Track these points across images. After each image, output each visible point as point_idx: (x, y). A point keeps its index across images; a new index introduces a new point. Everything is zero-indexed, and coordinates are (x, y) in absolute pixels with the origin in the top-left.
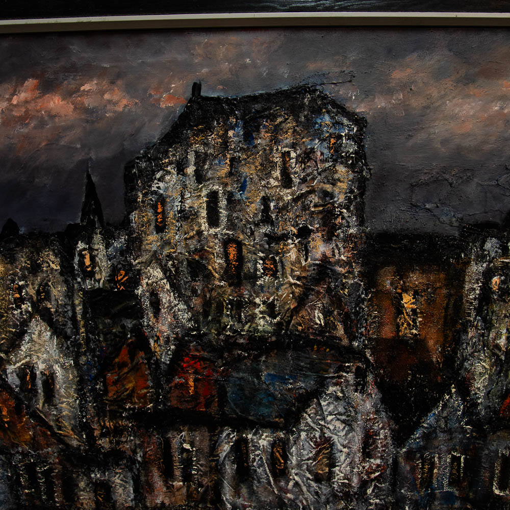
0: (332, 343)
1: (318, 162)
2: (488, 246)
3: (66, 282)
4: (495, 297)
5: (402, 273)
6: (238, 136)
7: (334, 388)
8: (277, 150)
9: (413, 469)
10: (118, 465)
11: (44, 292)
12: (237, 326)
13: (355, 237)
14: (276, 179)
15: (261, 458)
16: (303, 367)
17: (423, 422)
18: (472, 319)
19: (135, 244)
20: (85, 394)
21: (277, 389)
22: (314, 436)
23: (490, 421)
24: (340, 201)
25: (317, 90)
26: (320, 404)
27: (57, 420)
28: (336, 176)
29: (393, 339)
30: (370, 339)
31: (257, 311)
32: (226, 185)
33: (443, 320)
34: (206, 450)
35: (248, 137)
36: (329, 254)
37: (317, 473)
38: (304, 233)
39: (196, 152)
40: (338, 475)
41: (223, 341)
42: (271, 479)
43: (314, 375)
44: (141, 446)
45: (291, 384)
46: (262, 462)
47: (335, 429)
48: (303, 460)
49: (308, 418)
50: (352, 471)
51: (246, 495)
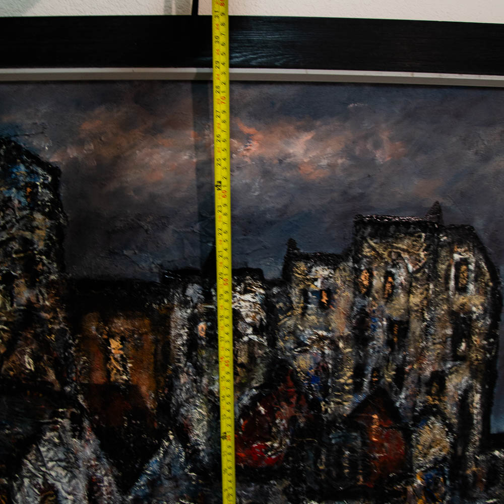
0: (45, 388)
1: (16, 210)
2: (190, 291)
4: (204, 343)
5: (105, 319)
7: (52, 434)
13: (57, 283)
16: (18, 412)
17: (146, 469)
18: (182, 365)
22: (38, 483)
24: (40, 248)
25: (11, 141)
26: (39, 450)
28: (35, 224)
29: (105, 385)
30: (81, 385)
33: (153, 365)
36: (33, 299)
38: (8, 279)
43: (30, 421)
45: (8, 429)
47: (57, 476)
49: (29, 464)
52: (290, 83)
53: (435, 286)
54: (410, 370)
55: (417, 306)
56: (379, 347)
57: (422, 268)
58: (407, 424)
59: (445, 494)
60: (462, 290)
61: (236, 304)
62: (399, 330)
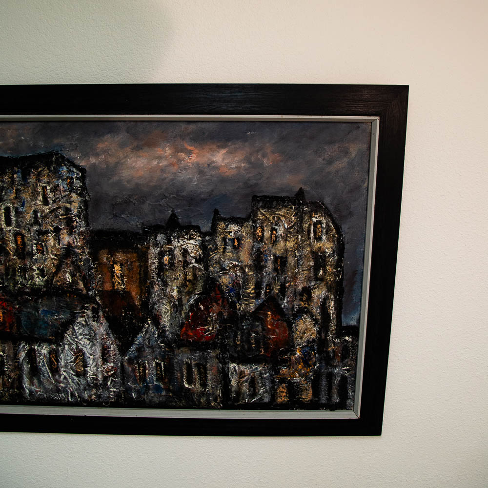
0: (77, 293)
1: (62, 192)
2: (159, 238)
4: (167, 268)
5: (112, 253)
6: (19, 178)
7: (81, 319)
8: (40, 185)
9: (134, 370)
12: (24, 282)
13: (84, 233)
14: (40, 201)
15: (43, 361)
16: (62, 306)
17: (135, 341)
18: (155, 280)
21: (49, 319)
22: (73, 348)
23: (175, 341)
24: (75, 213)
25: (59, 154)
26: (74, 328)
28: (72, 199)
29: (111, 291)
30: (98, 291)
31: (34, 273)
32: (14, 203)
33: (139, 280)
34: (12, 356)
35: (25, 178)
36: (71, 242)
37: (77, 371)
38: (57, 230)
40: (89, 372)
41: (17, 290)
42: (50, 374)
43: (69, 311)
45: (56, 316)
46: (44, 363)
47: (84, 344)
48: (68, 363)
49: (68, 337)
50: (97, 370)
51: (37, 384)
52: (214, 121)
53: (302, 236)
54: (289, 286)
55: (292, 248)
56: (270, 272)
57: (293, 226)
58: (289, 318)
59: (315, 362)
60: (318, 239)
61: (185, 246)
62: (281, 262)
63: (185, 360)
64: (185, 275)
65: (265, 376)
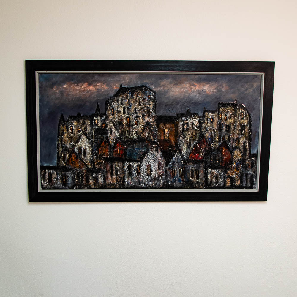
0: (150, 141)
1: (146, 101)
2: (183, 118)
3: (91, 127)
4: (186, 130)
5: (165, 124)
6: (130, 95)
7: (151, 151)
8: (138, 98)
9: (170, 172)
10: (100, 172)
11: (86, 129)
12: (129, 137)
13: (154, 116)
14: (138, 104)
16: (144, 146)
17: (172, 160)
18: (181, 135)
19: (107, 118)
20: (93, 153)
21: (138, 151)
22: (147, 164)
23: (187, 160)
24: (151, 109)
25: (146, 86)
26: (148, 155)
27: (86, 161)
28: (150, 104)
29: (164, 139)
30: (158, 140)
31: (133, 133)
32: (127, 105)
33: (174, 135)
34: (121, 168)
35: (132, 96)
36: (149, 120)
37: (148, 173)
38: (144, 116)
39: (121, 98)
40: (153, 174)
41: (126, 140)
42: (137, 175)
43: (146, 148)
44: (106, 167)
45: (141, 150)
46: (135, 170)
47: (151, 162)
48: (144, 170)
49: (145, 159)
50: (156, 173)
51: (131, 180)
53: (236, 118)
54: (231, 137)
55: (232, 122)
56: (224, 131)
57: (233, 114)
58: (231, 150)
59: (241, 169)
60: (242, 119)
61: (193, 121)
62: (228, 127)
63: (191, 168)
64: (192, 133)
65: (222, 174)
